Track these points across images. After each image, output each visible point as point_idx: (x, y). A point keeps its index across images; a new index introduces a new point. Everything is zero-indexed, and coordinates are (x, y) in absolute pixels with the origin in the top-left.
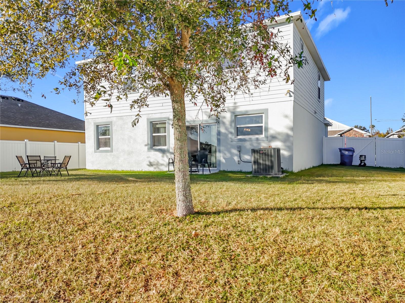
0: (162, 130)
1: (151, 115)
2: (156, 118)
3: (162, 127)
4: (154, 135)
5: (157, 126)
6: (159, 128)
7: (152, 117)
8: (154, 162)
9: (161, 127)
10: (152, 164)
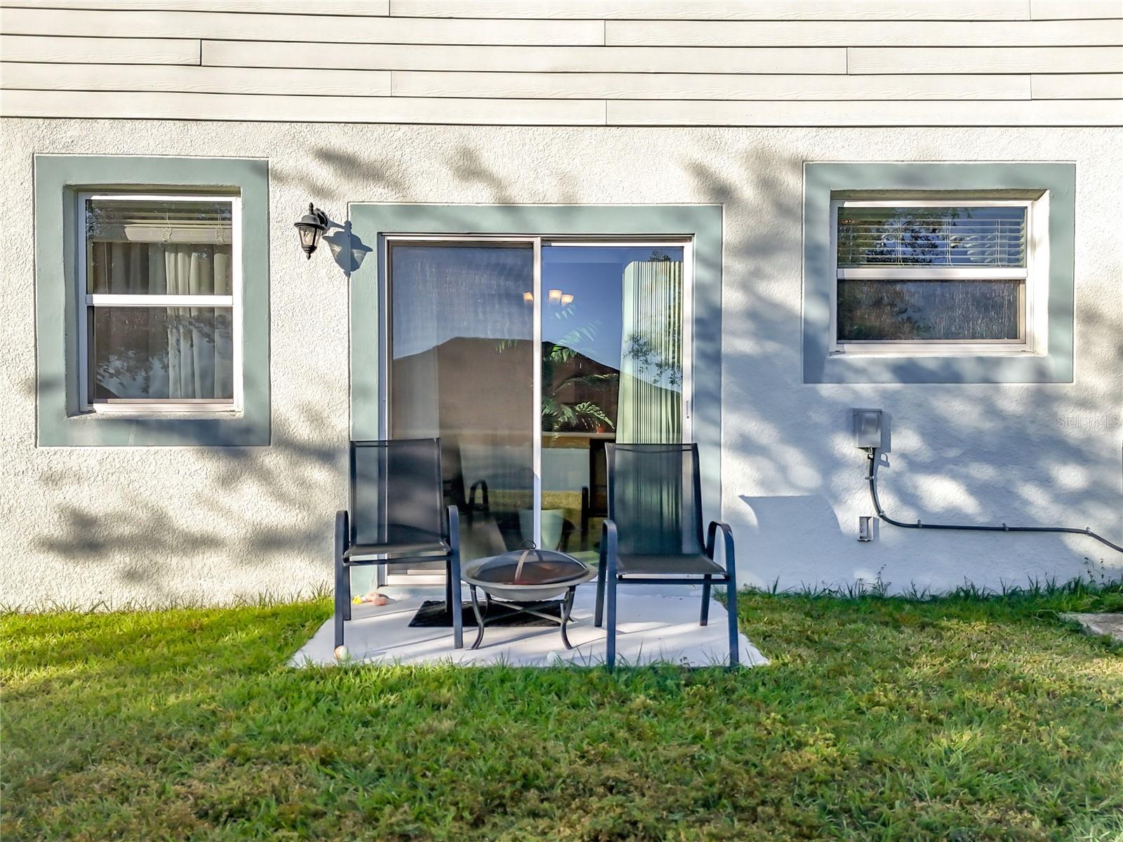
0: (177, 266)
1: (74, 129)
2: (138, 162)
3: (176, 247)
4: (100, 300)
5: (136, 232)
6: (145, 247)
7: (79, 150)
8: (123, 518)
9: (165, 247)
10: (101, 534)
